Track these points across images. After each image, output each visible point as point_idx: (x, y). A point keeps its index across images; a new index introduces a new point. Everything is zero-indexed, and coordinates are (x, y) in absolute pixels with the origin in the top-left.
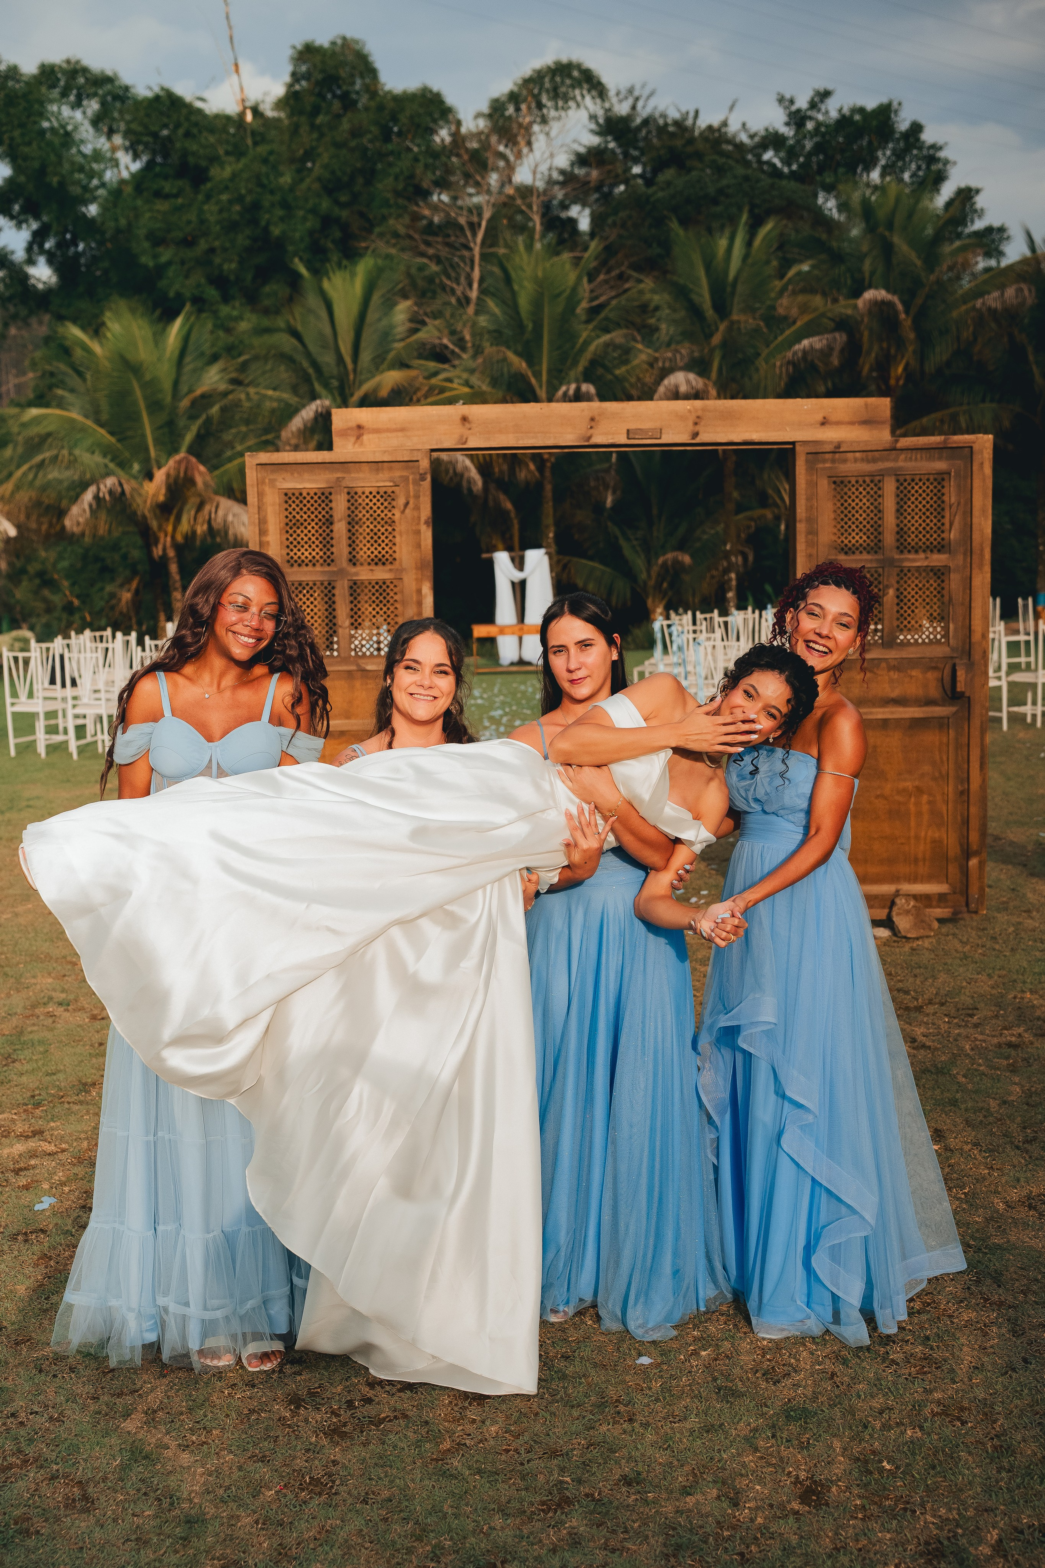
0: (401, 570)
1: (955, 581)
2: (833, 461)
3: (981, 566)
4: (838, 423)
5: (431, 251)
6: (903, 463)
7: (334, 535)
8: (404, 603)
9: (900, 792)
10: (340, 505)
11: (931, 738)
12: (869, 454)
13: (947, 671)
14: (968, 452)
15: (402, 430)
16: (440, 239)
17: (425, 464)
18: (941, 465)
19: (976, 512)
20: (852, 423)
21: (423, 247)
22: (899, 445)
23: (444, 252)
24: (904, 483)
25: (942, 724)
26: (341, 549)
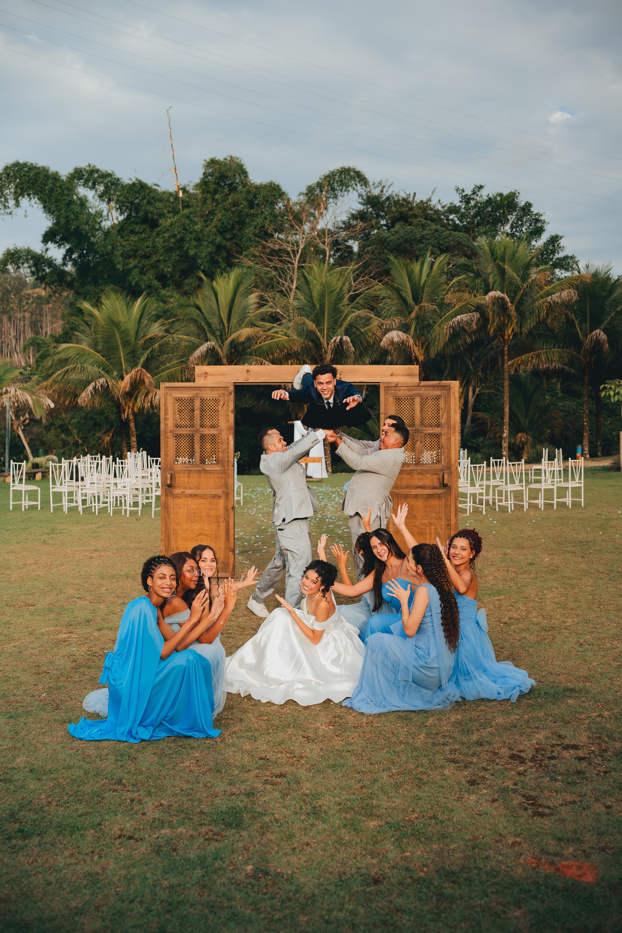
0: (221, 430)
1: (443, 439)
2: (395, 390)
3: (454, 433)
4: (398, 375)
5: (272, 264)
6: (422, 391)
7: (195, 415)
8: (222, 443)
9: (422, 524)
10: (197, 404)
11: (435, 502)
12: (410, 387)
13: (441, 475)
14: (448, 388)
15: (223, 375)
16: (276, 258)
17: (232, 388)
18: (438, 393)
19: (452, 412)
20: (404, 375)
21: (267, 261)
22: (421, 384)
23: (280, 265)
24: (424, 400)
25: (439, 496)
26: (197, 421)
